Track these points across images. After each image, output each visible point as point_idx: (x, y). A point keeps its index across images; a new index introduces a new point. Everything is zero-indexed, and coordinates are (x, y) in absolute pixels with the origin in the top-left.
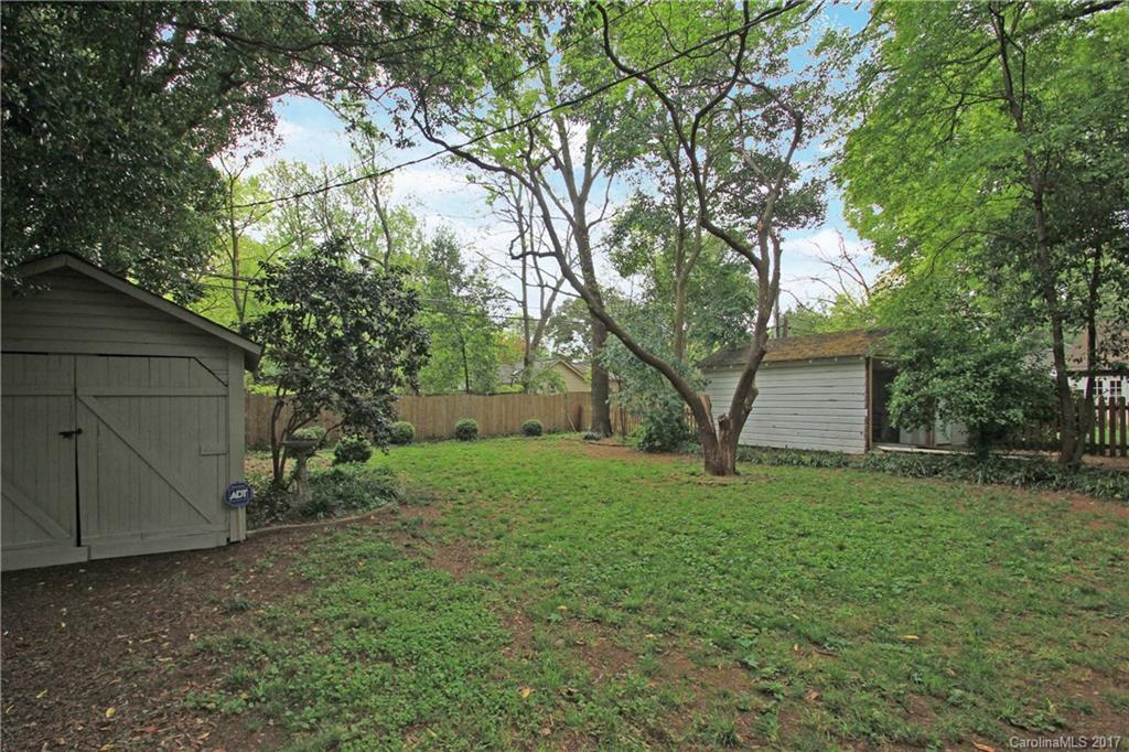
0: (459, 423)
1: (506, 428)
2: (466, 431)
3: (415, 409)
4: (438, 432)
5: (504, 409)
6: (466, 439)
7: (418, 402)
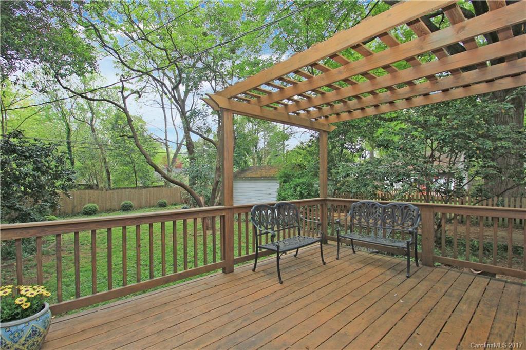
0: (123, 203)
1: (150, 204)
2: (126, 207)
3: (100, 197)
4: (113, 208)
5: (148, 196)
6: (126, 211)
7: (102, 193)
